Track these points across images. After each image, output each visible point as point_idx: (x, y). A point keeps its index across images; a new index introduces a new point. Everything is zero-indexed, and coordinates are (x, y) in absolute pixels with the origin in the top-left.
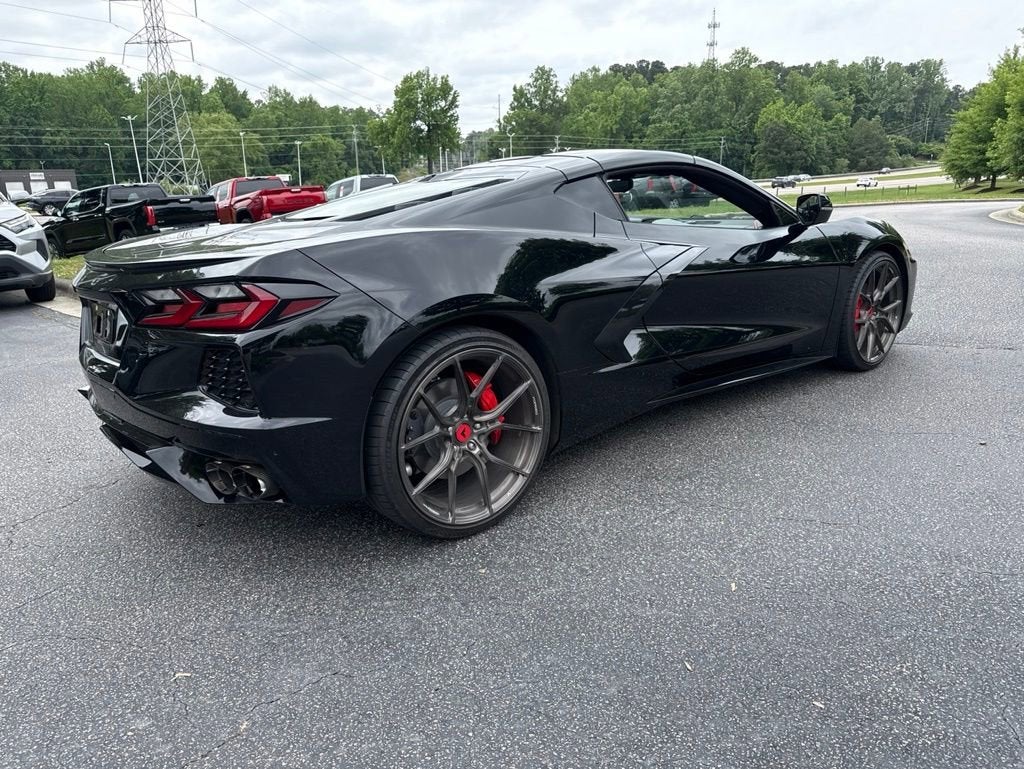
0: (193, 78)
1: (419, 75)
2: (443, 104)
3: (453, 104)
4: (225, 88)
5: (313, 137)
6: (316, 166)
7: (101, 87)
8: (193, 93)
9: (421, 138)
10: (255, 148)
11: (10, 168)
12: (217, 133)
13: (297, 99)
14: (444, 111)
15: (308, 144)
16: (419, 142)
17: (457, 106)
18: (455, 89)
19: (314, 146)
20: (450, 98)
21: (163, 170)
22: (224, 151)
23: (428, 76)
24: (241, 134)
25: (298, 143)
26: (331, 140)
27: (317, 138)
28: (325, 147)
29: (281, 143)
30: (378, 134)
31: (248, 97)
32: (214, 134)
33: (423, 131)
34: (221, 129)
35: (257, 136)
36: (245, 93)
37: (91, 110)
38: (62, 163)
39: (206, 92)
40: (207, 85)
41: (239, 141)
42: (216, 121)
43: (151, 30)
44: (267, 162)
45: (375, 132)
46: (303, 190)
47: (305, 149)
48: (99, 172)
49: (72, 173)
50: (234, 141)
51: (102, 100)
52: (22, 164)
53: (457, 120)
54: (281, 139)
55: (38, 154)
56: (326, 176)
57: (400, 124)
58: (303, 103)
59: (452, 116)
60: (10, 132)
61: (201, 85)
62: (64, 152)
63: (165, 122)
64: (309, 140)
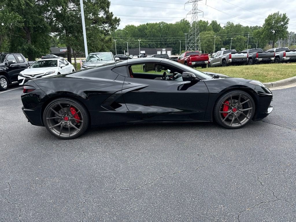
0: (206, 21)
1: (275, 14)
2: (282, 23)
3: (286, 23)
4: (214, 23)
5: (237, 36)
6: (237, 45)
7: (182, 26)
8: (205, 26)
9: (272, 35)
10: (218, 41)
11: (159, 48)
12: (208, 37)
13: (235, 25)
14: (282, 25)
15: (235, 39)
16: (271, 36)
17: (288, 24)
18: (288, 18)
19: (237, 39)
20: (286, 21)
21: (190, 48)
22: (209, 41)
23: (278, 14)
24: (215, 36)
25: (232, 38)
26: (243, 37)
27: (239, 37)
28: (241, 39)
29: (227, 39)
30: (256, 35)
31: (220, 25)
32: (207, 37)
33: (273, 32)
34: (210, 36)
35: (219, 37)
36: (219, 24)
37: (179, 32)
38: (170, 46)
39: (209, 25)
40: (209, 23)
41: (214, 39)
42: (209, 33)
43: (194, 10)
44: (222, 44)
45: (256, 34)
46: (202, 55)
47: (234, 40)
48: (178, 48)
49: (171, 49)
50: (212, 39)
51: (182, 29)
52: (162, 47)
53: (287, 28)
54: (228, 37)
55: (165, 44)
56: (240, 48)
57: (265, 31)
58: (236, 26)
59: (285, 27)
60: (161, 39)
61: (207, 23)
62: (171, 43)
63: (193, 35)
64: (236, 37)
